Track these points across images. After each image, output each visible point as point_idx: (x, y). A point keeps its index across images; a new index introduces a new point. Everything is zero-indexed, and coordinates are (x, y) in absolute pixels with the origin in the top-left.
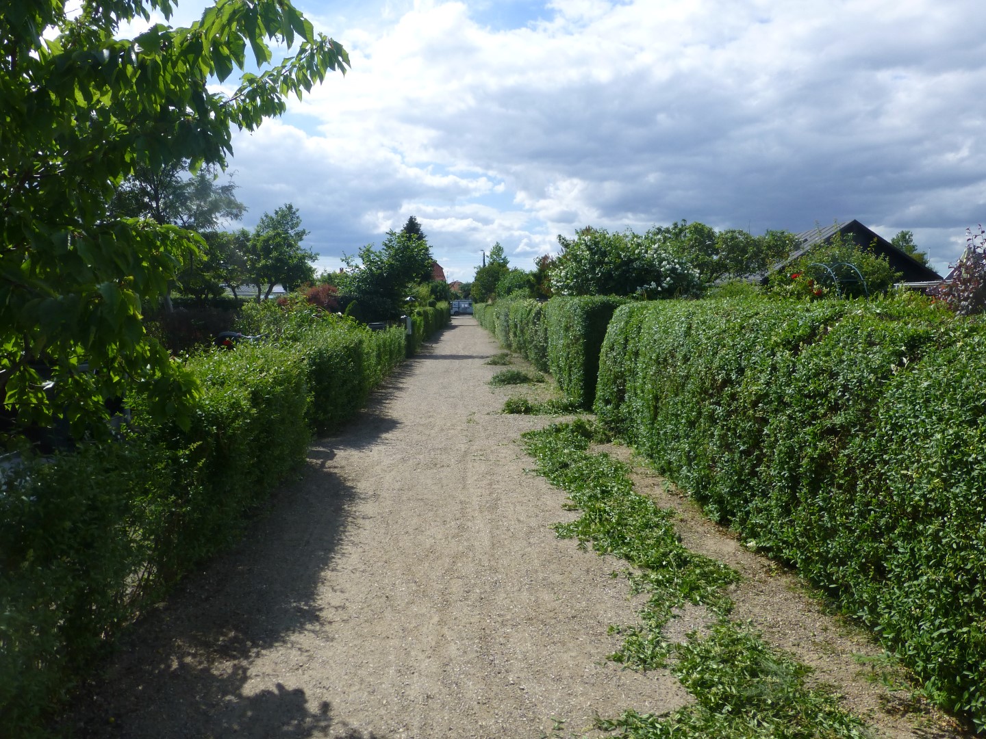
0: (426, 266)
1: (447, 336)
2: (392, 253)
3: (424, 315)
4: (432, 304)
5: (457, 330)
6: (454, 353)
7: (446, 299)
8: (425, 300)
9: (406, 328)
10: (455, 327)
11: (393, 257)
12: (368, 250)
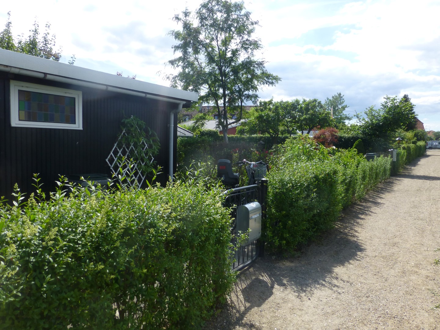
0: (410, 119)
1: (423, 162)
2: (387, 110)
3: (408, 149)
4: (414, 143)
5: (429, 158)
6: (426, 174)
7: (424, 140)
8: (410, 140)
9: (392, 157)
10: (429, 156)
11: (388, 113)
12: (371, 109)
